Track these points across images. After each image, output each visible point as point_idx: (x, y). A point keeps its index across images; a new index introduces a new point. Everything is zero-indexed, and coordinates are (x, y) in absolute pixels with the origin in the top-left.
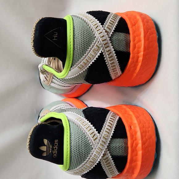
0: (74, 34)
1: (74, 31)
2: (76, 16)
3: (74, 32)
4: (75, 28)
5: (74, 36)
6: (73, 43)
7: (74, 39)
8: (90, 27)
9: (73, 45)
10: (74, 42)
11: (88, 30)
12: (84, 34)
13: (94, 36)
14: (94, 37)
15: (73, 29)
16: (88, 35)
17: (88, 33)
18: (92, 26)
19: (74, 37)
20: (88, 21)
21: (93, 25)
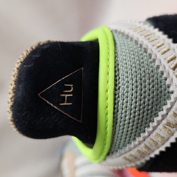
0: (116, 85)
1: (116, 76)
2: (123, 34)
3: (116, 80)
4: (119, 70)
5: (117, 92)
6: (114, 108)
7: (115, 99)
8: (158, 67)
9: (114, 113)
10: (116, 106)
11: (152, 74)
12: (143, 84)
13: (167, 89)
14: (168, 92)
15: (115, 72)
16: (153, 87)
17: (153, 81)
18: (164, 62)
19: (115, 95)
20: (154, 49)
21: (166, 61)
